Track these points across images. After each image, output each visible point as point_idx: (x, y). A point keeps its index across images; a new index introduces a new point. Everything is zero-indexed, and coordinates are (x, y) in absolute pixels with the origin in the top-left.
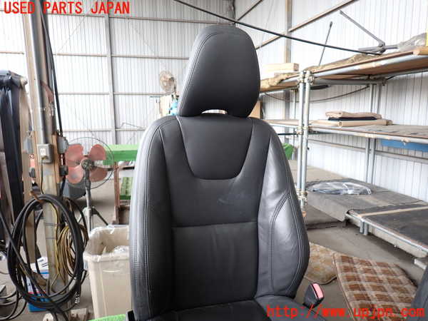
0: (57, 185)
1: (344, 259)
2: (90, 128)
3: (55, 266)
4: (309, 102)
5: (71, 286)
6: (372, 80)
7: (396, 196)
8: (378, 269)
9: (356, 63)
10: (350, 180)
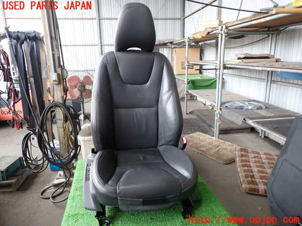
0: (63, 97)
1: (242, 150)
2: (86, 69)
3: (63, 144)
4: (225, 48)
5: (72, 154)
6: (271, 31)
7: (282, 110)
8: (263, 156)
9: (253, 19)
10: (254, 101)
